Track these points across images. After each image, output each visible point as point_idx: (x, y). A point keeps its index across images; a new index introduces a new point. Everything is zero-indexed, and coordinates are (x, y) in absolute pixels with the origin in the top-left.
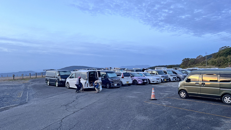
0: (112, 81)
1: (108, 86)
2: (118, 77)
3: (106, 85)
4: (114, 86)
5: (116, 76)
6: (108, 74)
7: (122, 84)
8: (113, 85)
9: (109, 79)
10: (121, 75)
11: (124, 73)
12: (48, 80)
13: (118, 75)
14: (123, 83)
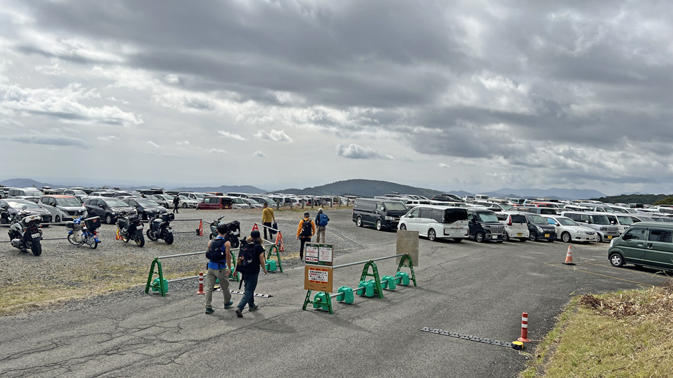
0: (488, 228)
1: (479, 237)
2: (500, 221)
3: (476, 236)
4: (491, 239)
5: (497, 220)
6: (480, 215)
7: (508, 237)
8: (489, 236)
9: (483, 226)
10: (505, 219)
11: (512, 216)
12: (359, 216)
13: (500, 219)
14: (510, 236)
